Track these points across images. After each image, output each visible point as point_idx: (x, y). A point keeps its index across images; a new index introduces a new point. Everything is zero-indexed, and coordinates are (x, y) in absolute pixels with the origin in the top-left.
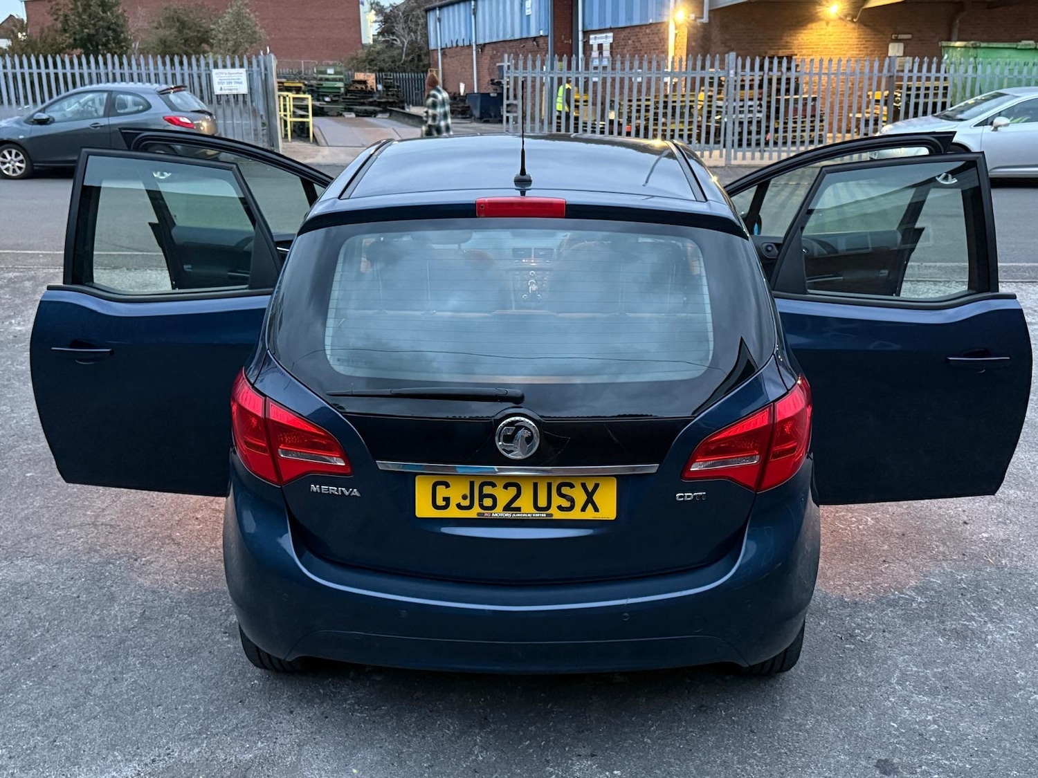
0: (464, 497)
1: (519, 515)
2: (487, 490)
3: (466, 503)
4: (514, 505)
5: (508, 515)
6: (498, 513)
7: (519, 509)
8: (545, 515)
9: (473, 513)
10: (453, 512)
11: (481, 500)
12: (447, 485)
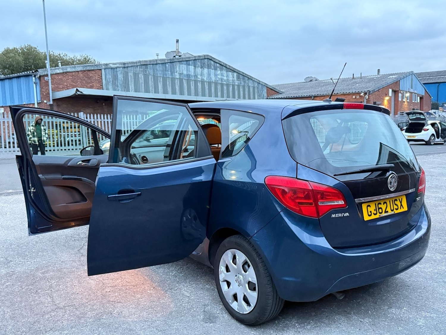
0: (375, 210)
1: (388, 214)
2: (380, 206)
3: (375, 212)
4: (387, 211)
5: (386, 214)
6: (384, 214)
7: (387, 212)
8: (393, 213)
9: (377, 216)
10: (373, 217)
11: (379, 210)
12: (370, 207)
